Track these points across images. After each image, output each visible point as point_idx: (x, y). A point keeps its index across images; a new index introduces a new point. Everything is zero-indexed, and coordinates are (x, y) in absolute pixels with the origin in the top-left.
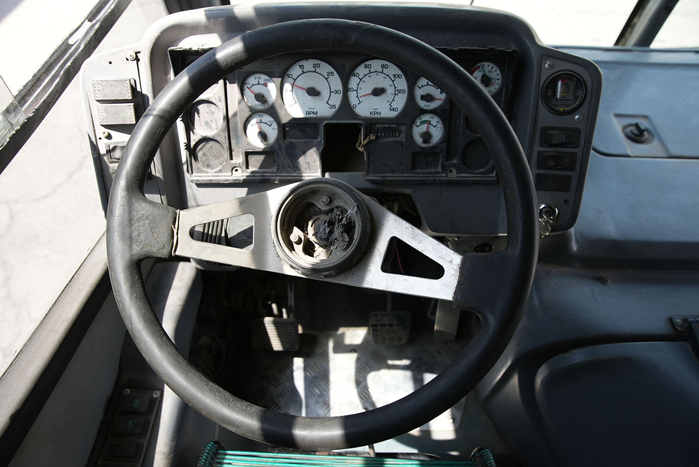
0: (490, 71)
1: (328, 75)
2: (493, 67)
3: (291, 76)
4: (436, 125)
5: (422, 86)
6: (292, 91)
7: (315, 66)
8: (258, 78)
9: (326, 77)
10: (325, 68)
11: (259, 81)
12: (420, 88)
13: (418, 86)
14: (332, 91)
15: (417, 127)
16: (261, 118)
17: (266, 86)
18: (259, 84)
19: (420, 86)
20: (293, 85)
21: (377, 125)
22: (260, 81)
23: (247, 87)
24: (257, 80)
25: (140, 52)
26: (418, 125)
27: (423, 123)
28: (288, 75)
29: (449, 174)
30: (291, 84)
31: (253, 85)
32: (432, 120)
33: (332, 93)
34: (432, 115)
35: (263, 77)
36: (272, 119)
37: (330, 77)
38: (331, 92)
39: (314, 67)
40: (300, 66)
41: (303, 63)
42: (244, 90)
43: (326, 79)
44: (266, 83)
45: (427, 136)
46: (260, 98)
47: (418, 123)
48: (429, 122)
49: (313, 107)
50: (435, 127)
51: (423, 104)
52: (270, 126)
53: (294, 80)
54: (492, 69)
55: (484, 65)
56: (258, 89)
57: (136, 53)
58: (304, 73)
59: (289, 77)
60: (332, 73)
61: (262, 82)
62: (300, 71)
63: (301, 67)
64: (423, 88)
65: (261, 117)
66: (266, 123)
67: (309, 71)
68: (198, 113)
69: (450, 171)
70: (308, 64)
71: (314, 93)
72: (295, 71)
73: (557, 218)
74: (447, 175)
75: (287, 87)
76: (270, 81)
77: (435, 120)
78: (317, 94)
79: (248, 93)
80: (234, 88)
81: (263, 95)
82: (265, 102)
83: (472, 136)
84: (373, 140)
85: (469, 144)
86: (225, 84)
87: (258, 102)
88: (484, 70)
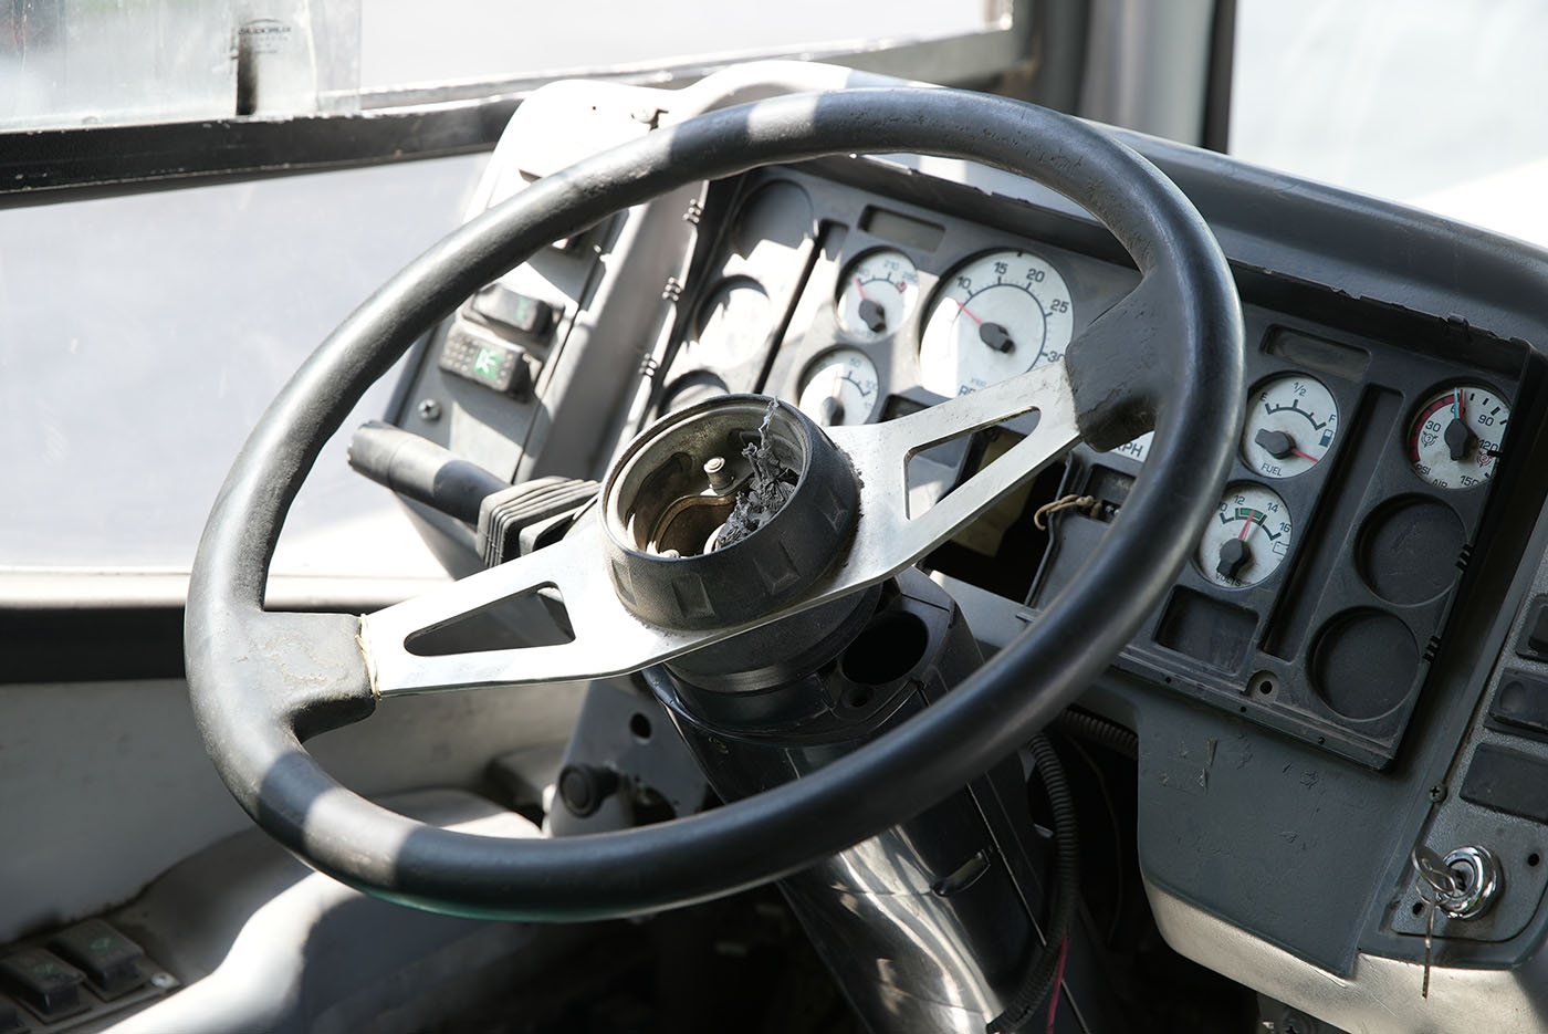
0: (1484, 419)
1: (1052, 307)
2: (1498, 409)
3: (966, 284)
4: (1279, 535)
5: (1278, 409)
6: (953, 322)
7: (1033, 275)
8: (893, 264)
9: (1046, 312)
10: (1054, 287)
11: (889, 275)
12: (1270, 412)
13: (1267, 405)
14: (1045, 350)
15: (1225, 521)
16: (853, 368)
17: (901, 291)
18: (887, 280)
19: (1273, 407)
20: (963, 306)
21: (1120, 482)
22: (894, 273)
23: (859, 280)
24: (889, 269)
25: (666, 112)
26: (1227, 518)
27: (1241, 514)
28: (961, 279)
29: (1258, 694)
30: (959, 304)
31: (874, 279)
32: (1270, 514)
33: (1042, 357)
34: (1275, 501)
35: (905, 266)
36: (874, 379)
37: (1056, 314)
38: (1041, 353)
39: (1028, 277)
40: (998, 264)
41: (1010, 259)
42: (850, 284)
43: (1045, 316)
44: (903, 284)
45: (1240, 560)
46: (876, 316)
47: (1230, 512)
48: (1261, 520)
49: (982, 379)
50: (1272, 538)
51: (1262, 459)
52: (863, 395)
53: (968, 296)
54: (1493, 413)
55: (1473, 395)
56: (880, 293)
57: (659, 112)
58: (999, 284)
59: (961, 284)
60: (1064, 304)
61: (896, 278)
62: (992, 278)
63: (1001, 267)
64: (1277, 413)
65: (854, 364)
66: (857, 385)
67: (1014, 283)
68: (725, 307)
69: (1267, 688)
70: (1019, 266)
71: (1000, 341)
72: (982, 274)
73: (1491, 906)
74: (1248, 693)
75: (947, 307)
76: (913, 278)
77: (1278, 519)
78: (1008, 347)
79: (853, 296)
80: (827, 270)
81: (881, 312)
82: (879, 328)
83: (1362, 596)
84: (1085, 511)
85: (1341, 624)
86: (814, 257)
87: (863, 326)
88: (1463, 411)
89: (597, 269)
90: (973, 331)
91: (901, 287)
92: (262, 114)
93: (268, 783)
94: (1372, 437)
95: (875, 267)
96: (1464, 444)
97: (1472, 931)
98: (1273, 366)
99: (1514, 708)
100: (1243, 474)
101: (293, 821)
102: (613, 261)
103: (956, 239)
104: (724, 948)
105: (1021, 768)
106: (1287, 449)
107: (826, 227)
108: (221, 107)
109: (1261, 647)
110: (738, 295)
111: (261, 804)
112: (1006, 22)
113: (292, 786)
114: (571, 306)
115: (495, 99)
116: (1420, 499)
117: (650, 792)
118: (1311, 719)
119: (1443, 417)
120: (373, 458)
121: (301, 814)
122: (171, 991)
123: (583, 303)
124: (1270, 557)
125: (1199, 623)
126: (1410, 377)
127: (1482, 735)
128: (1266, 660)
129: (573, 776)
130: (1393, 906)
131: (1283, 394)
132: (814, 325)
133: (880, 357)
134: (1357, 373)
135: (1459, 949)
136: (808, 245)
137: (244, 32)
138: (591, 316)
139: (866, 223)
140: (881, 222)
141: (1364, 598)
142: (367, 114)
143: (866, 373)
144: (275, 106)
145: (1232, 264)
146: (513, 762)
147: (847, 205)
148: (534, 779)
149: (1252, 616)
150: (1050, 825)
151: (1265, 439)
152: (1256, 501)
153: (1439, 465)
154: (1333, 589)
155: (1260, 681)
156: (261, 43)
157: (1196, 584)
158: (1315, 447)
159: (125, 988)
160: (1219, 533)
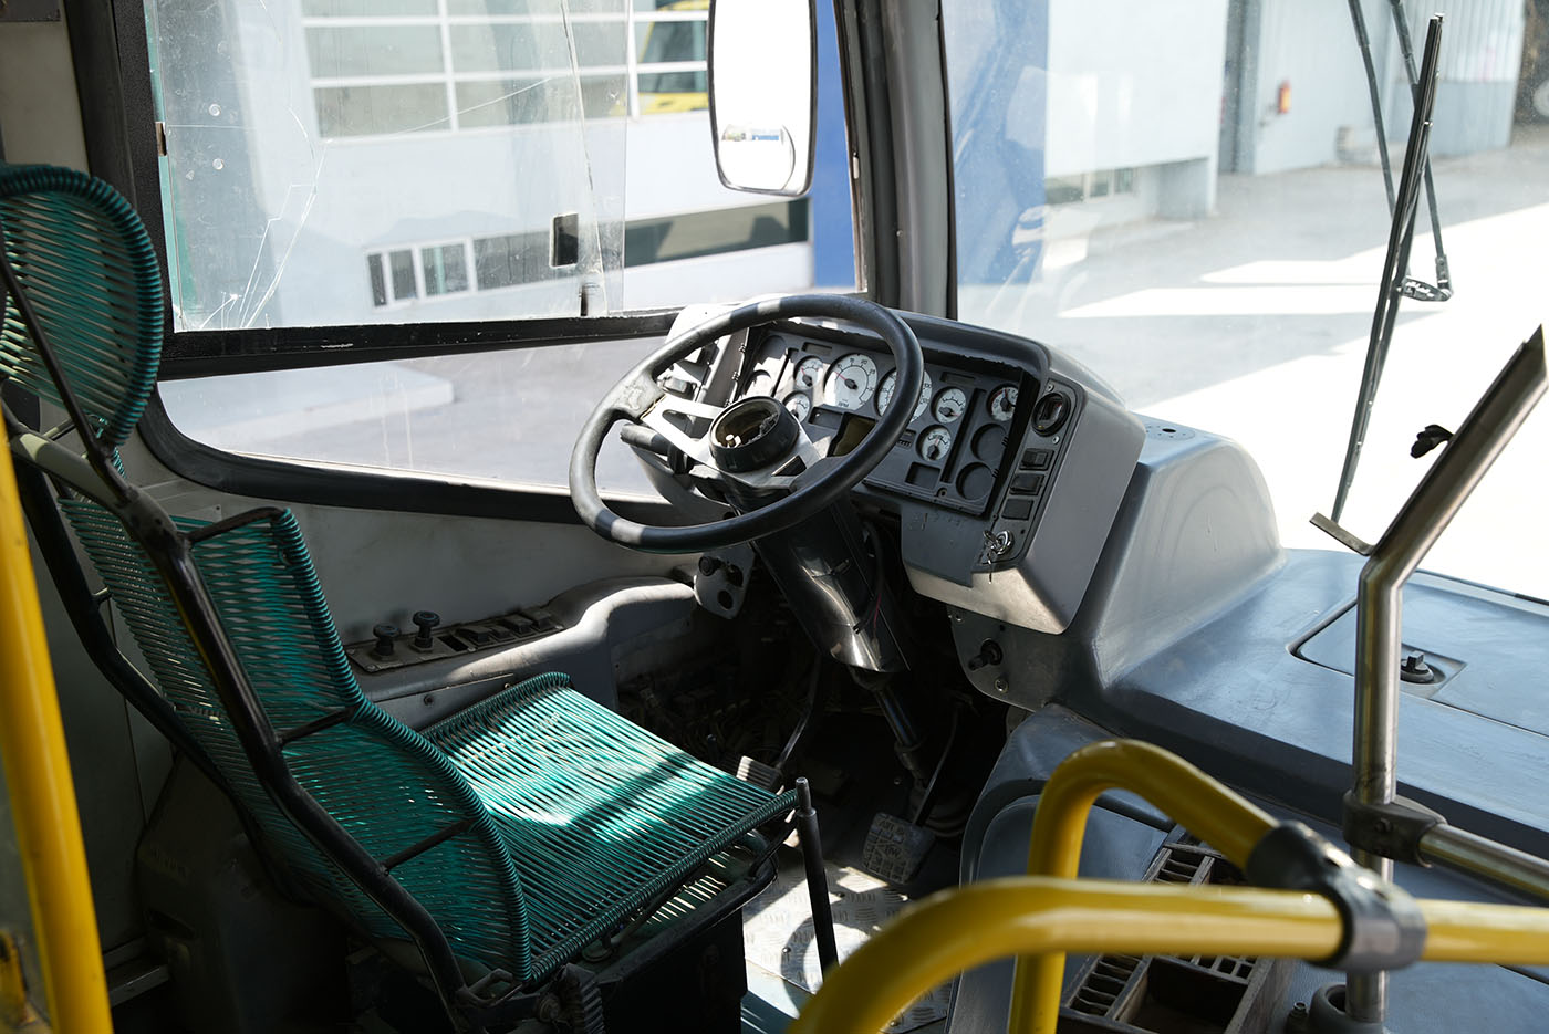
0: (1012, 397)
1: (869, 372)
3: (840, 367)
4: (947, 442)
5: (945, 401)
6: (836, 380)
7: (863, 361)
8: (815, 362)
9: (867, 374)
10: (871, 365)
11: (813, 366)
13: (943, 399)
14: (868, 387)
15: (930, 440)
18: (813, 368)
20: (839, 375)
22: (815, 365)
23: (802, 369)
24: (813, 364)
26: (930, 438)
27: (936, 437)
28: (838, 365)
29: (941, 495)
31: (808, 368)
32: (944, 436)
34: (946, 431)
35: (819, 362)
36: (808, 402)
37: (871, 374)
38: (866, 389)
41: (855, 357)
42: (799, 370)
43: (867, 376)
45: (935, 452)
46: (809, 381)
47: (931, 436)
48: (941, 438)
49: (846, 399)
50: (945, 444)
51: (941, 418)
52: (805, 408)
53: (841, 371)
54: (1015, 395)
55: (1009, 389)
56: (809, 372)
58: (852, 366)
59: (838, 367)
60: (874, 371)
61: (816, 367)
62: (849, 364)
63: (852, 360)
65: (801, 398)
66: (803, 405)
67: (857, 365)
68: (755, 381)
69: (943, 494)
70: (858, 359)
71: (852, 386)
72: (846, 363)
73: (1009, 550)
74: (937, 495)
75: (833, 375)
76: (821, 366)
77: (947, 438)
78: (855, 387)
79: (800, 374)
80: (791, 366)
81: (811, 379)
82: (810, 384)
83: (973, 459)
85: (969, 469)
86: (786, 362)
87: (804, 384)
88: (1006, 395)
89: (709, 370)
90: (843, 382)
91: (817, 370)
92: (589, 316)
93: (598, 519)
94: (978, 405)
95: (808, 363)
96: (1006, 406)
97: (1005, 558)
98: (945, 385)
99: (1017, 485)
100: (936, 423)
101: (607, 528)
102: (714, 367)
103: (836, 351)
104: (764, 640)
105: (863, 537)
106: (949, 413)
107: (790, 351)
108: (577, 314)
109: (941, 480)
110: (759, 378)
111: (597, 526)
112: (866, 290)
113: (605, 518)
114: (699, 384)
115: (670, 313)
116: (993, 425)
117: (733, 567)
118: (958, 502)
119: (1000, 397)
120: (629, 435)
121: (610, 526)
122: (562, 631)
123: (703, 383)
124: (944, 450)
125: (921, 473)
126: (989, 386)
127: (1009, 496)
128: (943, 484)
129: (704, 560)
130: (981, 556)
131: (948, 395)
132: (786, 385)
133: (809, 394)
134: (972, 388)
135: (1002, 565)
136: (784, 358)
137: (584, 287)
138: (707, 385)
139: (804, 349)
140: (810, 347)
141: (976, 460)
142: (625, 317)
143: (806, 401)
144: (594, 313)
145: (922, 349)
146: (682, 568)
147: (798, 343)
148: (690, 573)
149: (939, 470)
150: (873, 553)
151: (942, 410)
152: (939, 432)
153: (1000, 414)
154: (966, 458)
155: (942, 491)
156: (589, 291)
157: (919, 461)
158: (958, 412)
159: (546, 628)
160: (928, 444)
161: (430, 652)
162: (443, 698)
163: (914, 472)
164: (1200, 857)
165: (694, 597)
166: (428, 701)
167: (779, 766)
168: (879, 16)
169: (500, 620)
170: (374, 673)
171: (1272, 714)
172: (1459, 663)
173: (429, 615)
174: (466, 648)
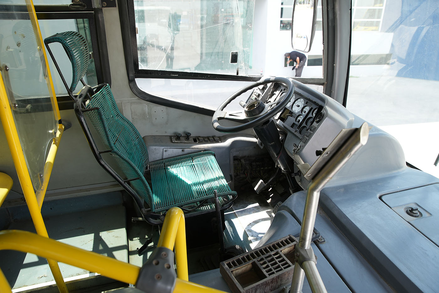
51: (303, 113)
77: (302, 118)
84: (290, 115)
85: (303, 127)
86: (280, 92)
92: (238, 75)
94: (311, 111)
98: (306, 105)
99: (306, 134)
100: (301, 114)
102: (265, 91)
106: (305, 112)
107: (282, 90)
108: (235, 74)
109: (297, 128)
110: (275, 95)
118: (298, 135)
119: (316, 111)
122: (220, 143)
124: (301, 121)
125: (295, 126)
126: (314, 107)
127: (305, 136)
131: (306, 108)
134: (311, 107)
136: (280, 91)
138: (263, 95)
144: (240, 75)
149: (297, 126)
150: (282, 142)
152: (301, 116)
153: (314, 115)
155: (296, 131)
156: (239, 70)
157: (295, 122)
158: (307, 112)
159: (217, 142)
160: (298, 119)
161: (188, 141)
162: (187, 151)
163: (293, 125)
164: (294, 241)
165: (257, 142)
166: (183, 151)
167: (266, 184)
168: (334, 8)
169: (208, 138)
170: (174, 143)
171: (355, 211)
172: (431, 214)
173: (189, 133)
174: (197, 141)
